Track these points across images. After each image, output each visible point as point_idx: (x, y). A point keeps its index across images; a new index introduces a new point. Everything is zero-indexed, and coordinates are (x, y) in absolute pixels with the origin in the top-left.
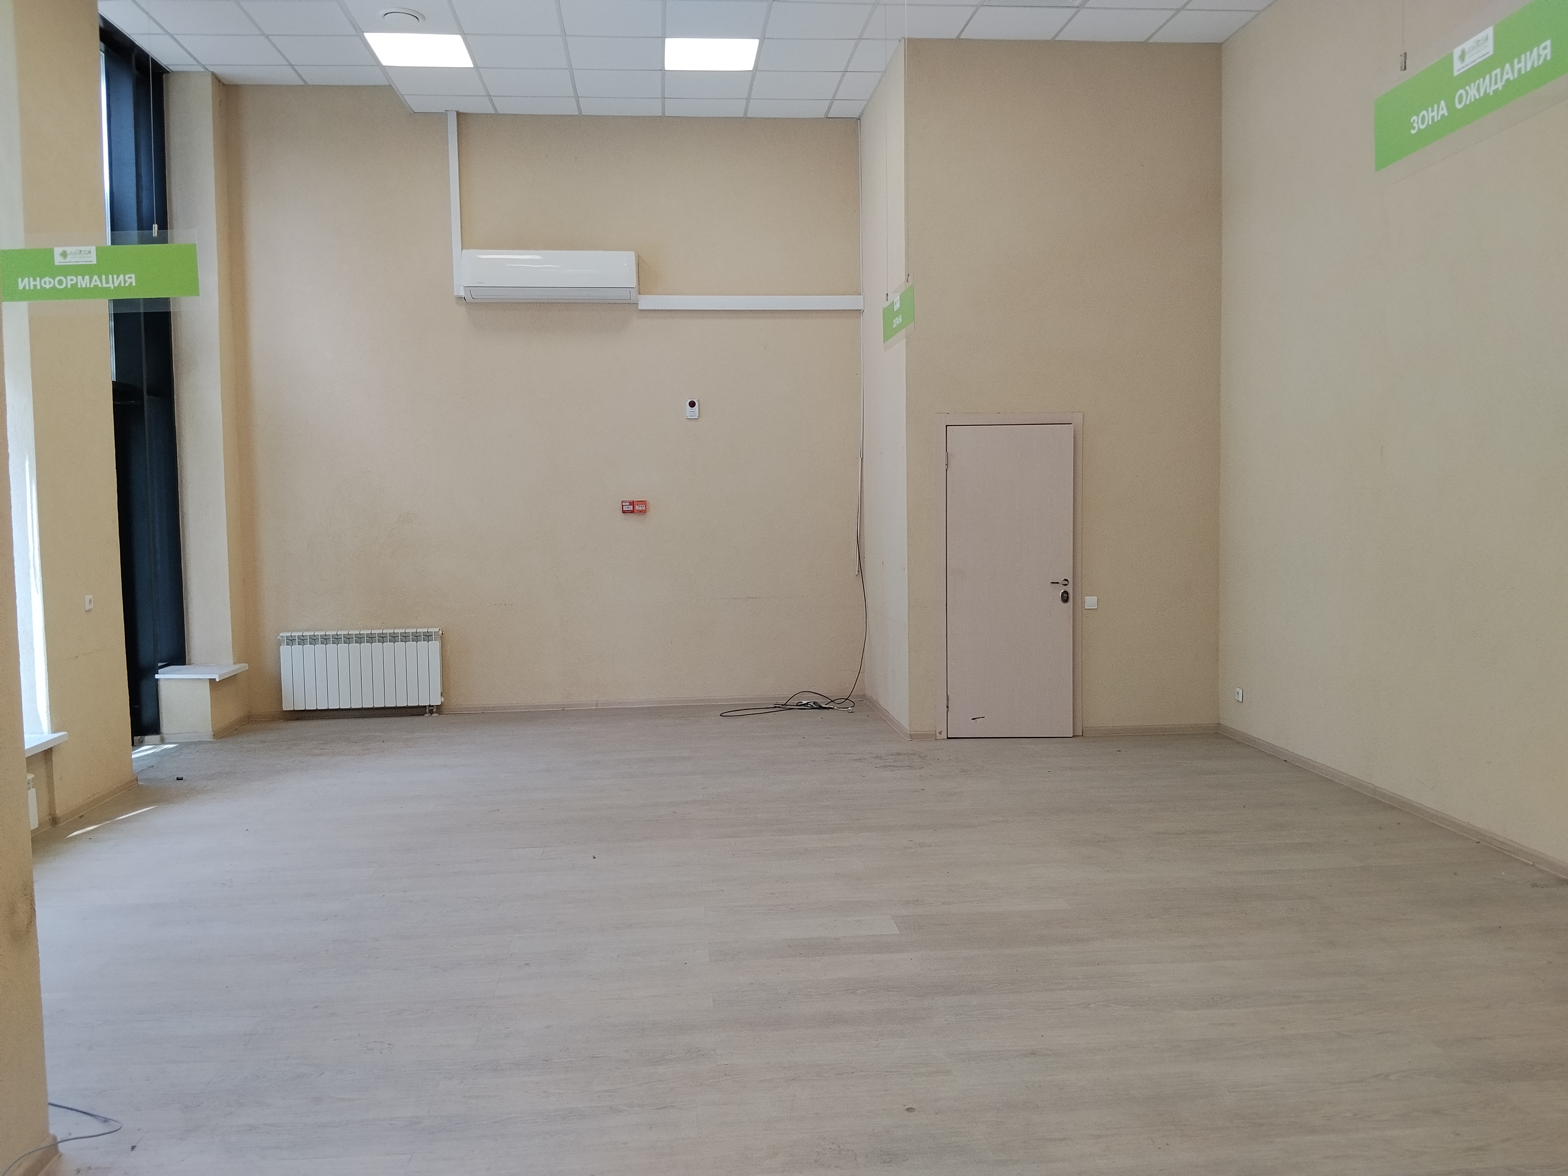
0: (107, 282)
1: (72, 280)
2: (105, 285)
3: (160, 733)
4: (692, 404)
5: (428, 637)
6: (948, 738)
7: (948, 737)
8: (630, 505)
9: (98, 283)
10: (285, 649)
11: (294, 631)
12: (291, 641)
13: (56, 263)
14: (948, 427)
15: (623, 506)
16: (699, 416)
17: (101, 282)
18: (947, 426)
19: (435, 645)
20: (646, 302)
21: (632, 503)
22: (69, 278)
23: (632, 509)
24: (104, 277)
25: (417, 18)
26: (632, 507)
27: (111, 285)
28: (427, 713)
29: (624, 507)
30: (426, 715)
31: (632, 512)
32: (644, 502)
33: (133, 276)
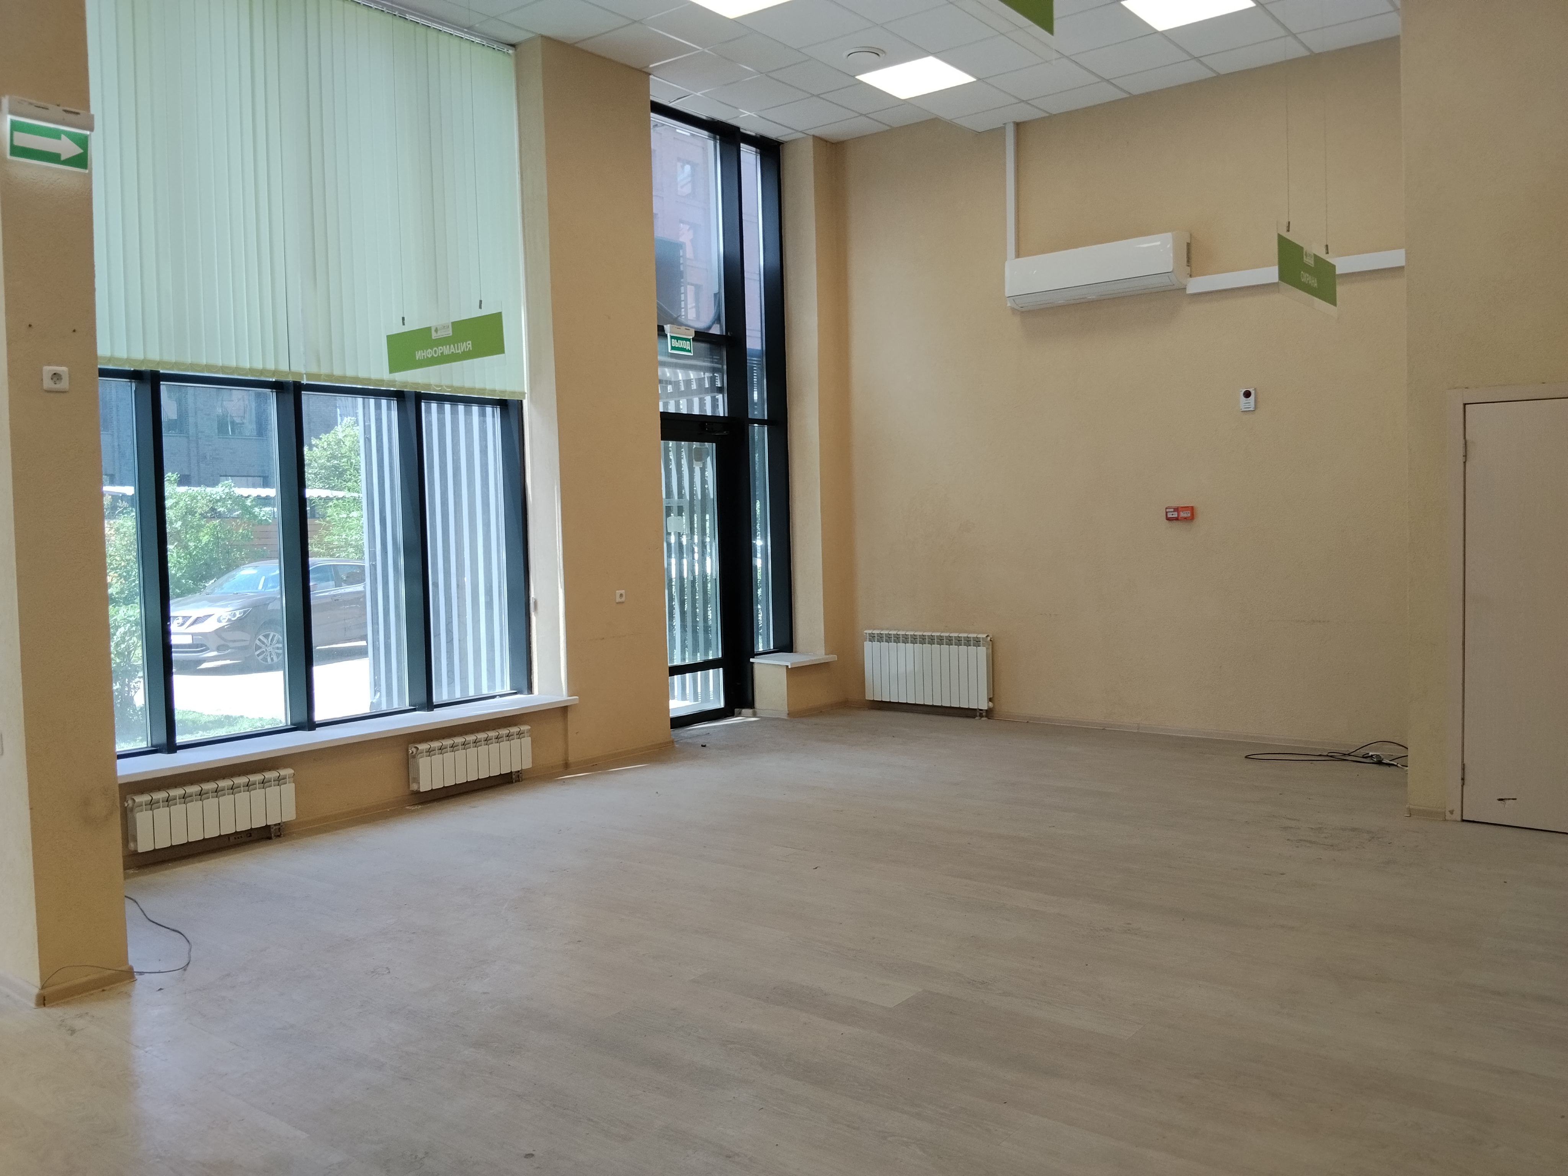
0: (458, 349)
1: (441, 349)
2: (457, 352)
3: (754, 708)
4: (1247, 394)
5: (977, 642)
6: (1463, 821)
7: (1464, 818)
8: (1174, 511)
9: (453, 350)
10: (867, 645)
11: (874, 629)
12: (872, 638)
13: (433, 338)
14: (1467, 406)
15: (1167, 512)
16: (1256, 407)
17: (455, 350)
18: (1465, 405)
19: (982, 651)
20: (1196, 285)
21: (1176, 509)
22: (440, 348)
23: (1176, 516)
24: (456, 345)
25: (878, 55)
26: (1176, 513)
27: (460, 351)
28: (977, 716)
29: (1169, 514)
30: (977, 718)
31: (1177, 519)
32: (1192, 509)
33: (470, 342)
